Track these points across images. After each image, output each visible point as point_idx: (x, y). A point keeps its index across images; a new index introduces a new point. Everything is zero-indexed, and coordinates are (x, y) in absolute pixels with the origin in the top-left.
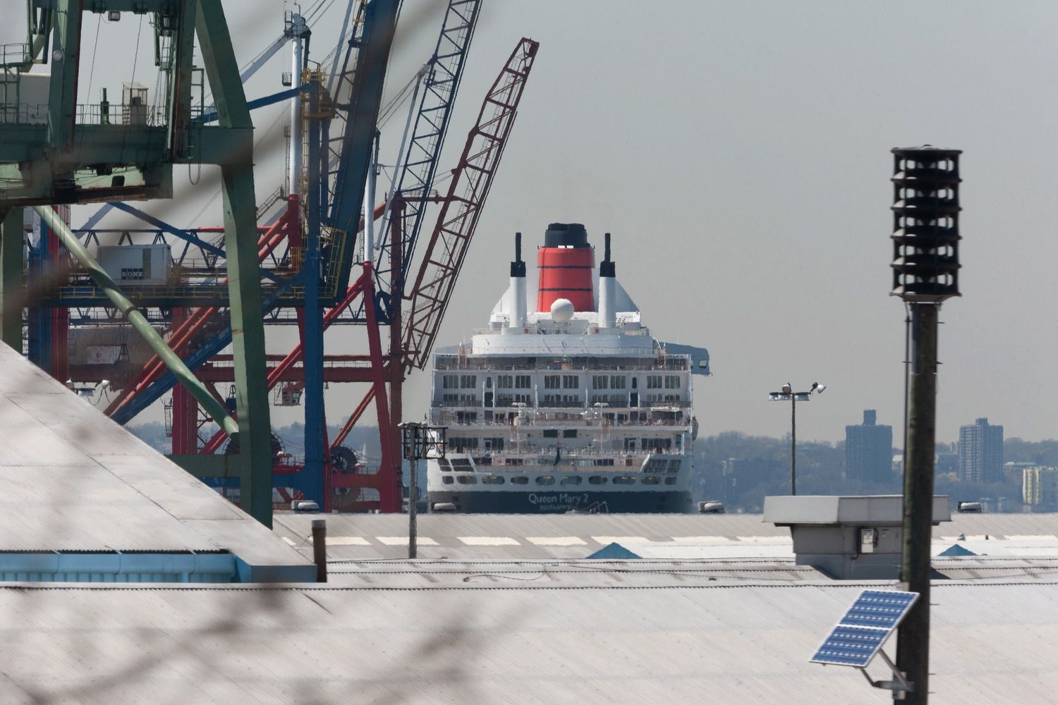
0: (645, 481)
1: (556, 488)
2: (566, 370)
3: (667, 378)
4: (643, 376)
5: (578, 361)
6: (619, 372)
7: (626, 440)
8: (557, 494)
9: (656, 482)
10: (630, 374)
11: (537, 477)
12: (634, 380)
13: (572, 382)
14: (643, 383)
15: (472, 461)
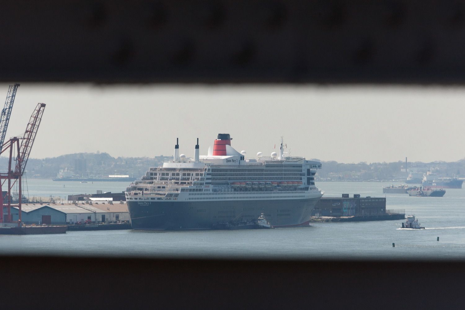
0: (167, 199)
1: (143, 200)
2: (177, 172)
3: (200, 174)
4: (194, 173)
5: (180, 169)
6: (189, 172)
7: (176, 189)
8: (144, 202)
9: (170, 199)
10: (191, 173)
11: (140, 197)
12: (192, 174)
13: (178, 174)
14: (194, 175)
15: (128, 194)
